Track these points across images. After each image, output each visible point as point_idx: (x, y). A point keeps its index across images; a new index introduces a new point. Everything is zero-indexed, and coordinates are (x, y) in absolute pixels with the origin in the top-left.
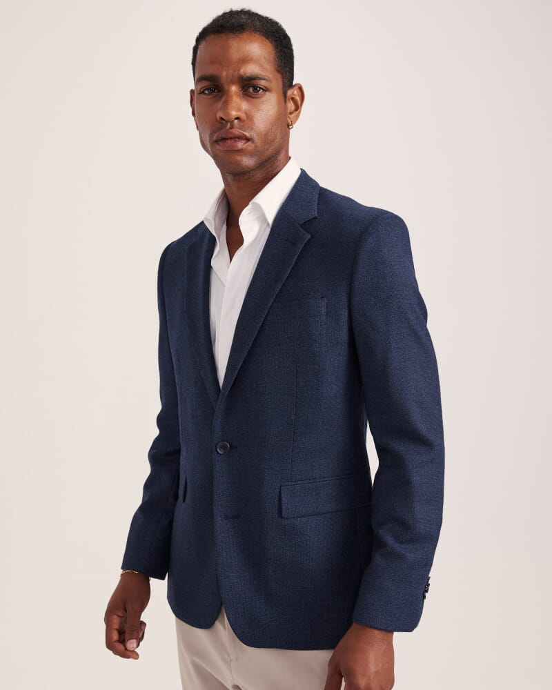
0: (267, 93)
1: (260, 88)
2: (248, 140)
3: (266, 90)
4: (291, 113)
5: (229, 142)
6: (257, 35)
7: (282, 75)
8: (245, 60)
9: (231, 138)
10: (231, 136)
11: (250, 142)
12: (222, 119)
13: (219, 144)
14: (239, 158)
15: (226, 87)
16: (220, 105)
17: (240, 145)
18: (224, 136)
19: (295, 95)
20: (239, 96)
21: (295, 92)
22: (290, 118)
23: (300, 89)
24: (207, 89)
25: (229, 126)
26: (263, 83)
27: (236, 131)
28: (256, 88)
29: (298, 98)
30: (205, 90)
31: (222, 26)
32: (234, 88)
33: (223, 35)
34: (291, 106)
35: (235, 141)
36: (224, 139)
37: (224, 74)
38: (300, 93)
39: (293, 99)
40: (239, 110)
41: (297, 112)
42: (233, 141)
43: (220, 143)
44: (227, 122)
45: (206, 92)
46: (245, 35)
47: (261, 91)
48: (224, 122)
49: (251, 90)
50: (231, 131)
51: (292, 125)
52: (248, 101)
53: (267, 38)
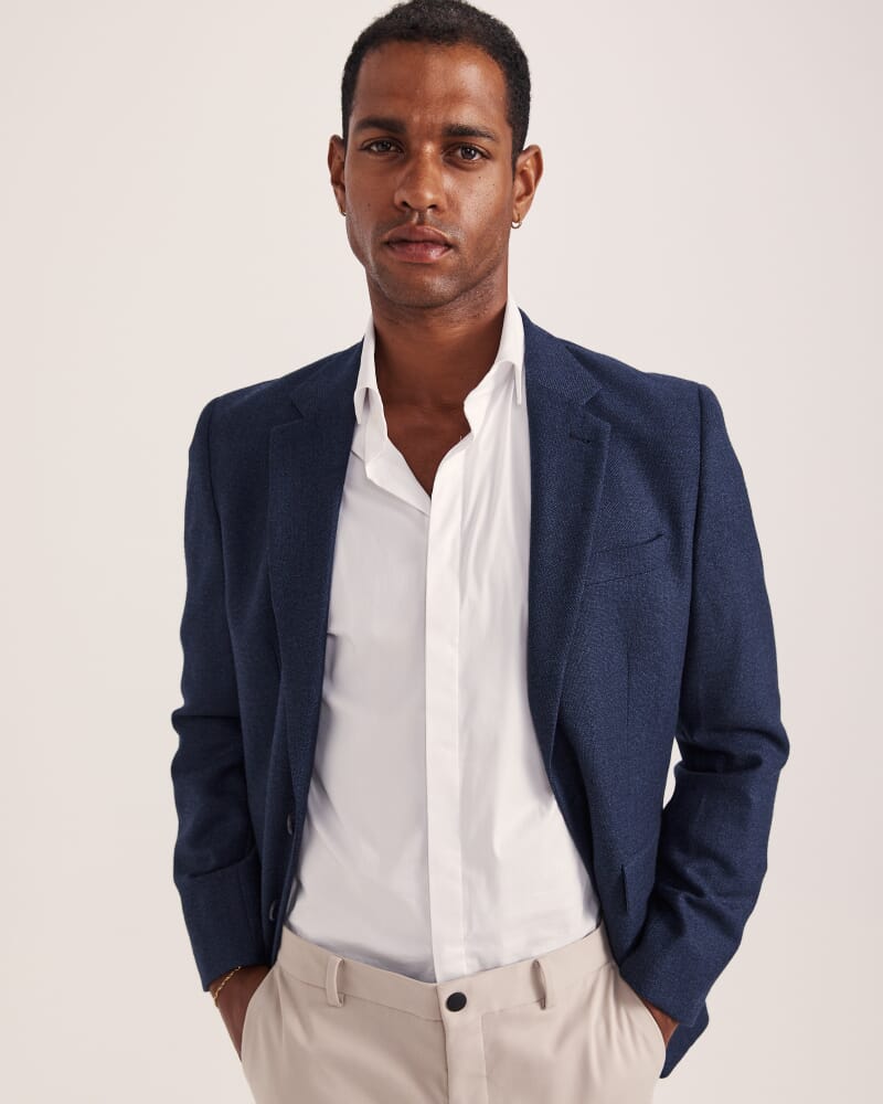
0: (488, 161)
1: (476, 151)
2: (448, 246)
3: (486, 156)
4: (519, 199)
5: (413, 247)
6: (479, 52)
7: (514, 128)
8: (455, 97)
9: (417, 242)
10: (418, 238)
11: (452, 251)
12: (405, 204)
13: (393, 249)
14: (427, 279)
15: (415, 145)
16: (401, 176)
17: (434, 254)
18: (404, 236)
19: (526, 166)
20: (437, 163)
21: (529, 162)
22: (516, 207)
23: (538, 156)
24: (377, 144)
25: (415, 220)
26: (484, 143)
27: (430, 230)
28: (468, 151)
29: (532, 173)
30: (372, 145)
31: (415, 27)
32: (430, 148)
33: (415, 45)
34: (520, 186)
35: (427, 247)
36: (404, 242)
37: (416, 119)
38: (535, 164)
39: (524, 174)
40: (437, 189)
41: (529, 198)
42: (421, 246)
43: (397, 248)
44: (412, 210)
45: (374, 148)
46: (458, 50)
47: (477, 156)
48: (407, 210)
49: (459, 153)
50: (419, 228)
51: (518, 221)
52: (453, 173)
53: (495, 58)
